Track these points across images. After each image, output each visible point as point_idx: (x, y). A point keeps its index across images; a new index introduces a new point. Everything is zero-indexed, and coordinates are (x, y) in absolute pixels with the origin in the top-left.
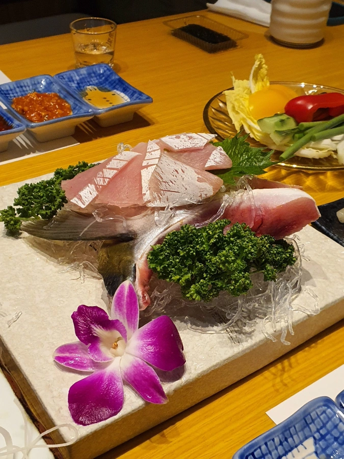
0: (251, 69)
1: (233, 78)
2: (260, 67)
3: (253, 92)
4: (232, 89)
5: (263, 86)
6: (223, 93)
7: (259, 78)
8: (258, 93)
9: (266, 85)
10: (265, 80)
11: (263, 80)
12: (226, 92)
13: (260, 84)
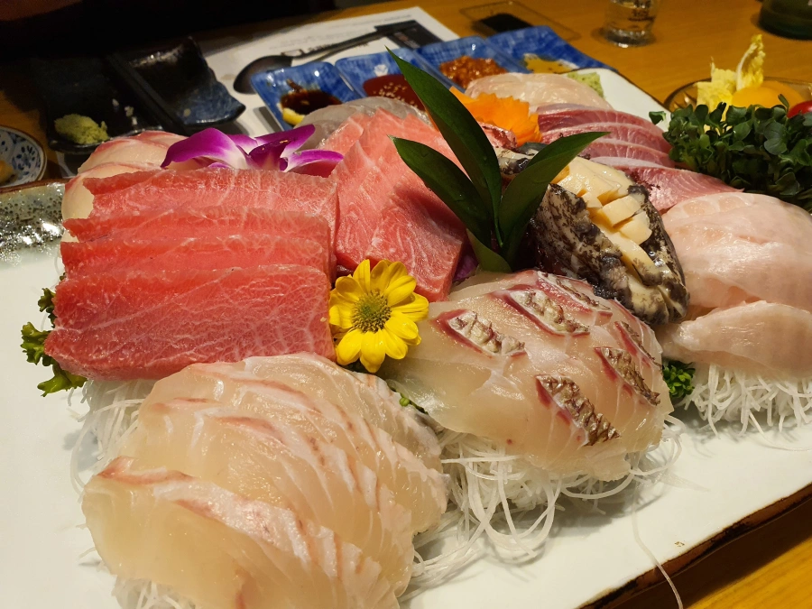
0: (742, 55)
1: (713, 65)
2: (755, 54)
3: (739, 88)
4: (709, 80)
5: (753, 82)
6: (694, 85)
7: (750, 69)
8: (746, 90)
9: (757, 80)
10: (758, 73)
11: (754, 73)
12: (700, 85)
13: (750, 77)
